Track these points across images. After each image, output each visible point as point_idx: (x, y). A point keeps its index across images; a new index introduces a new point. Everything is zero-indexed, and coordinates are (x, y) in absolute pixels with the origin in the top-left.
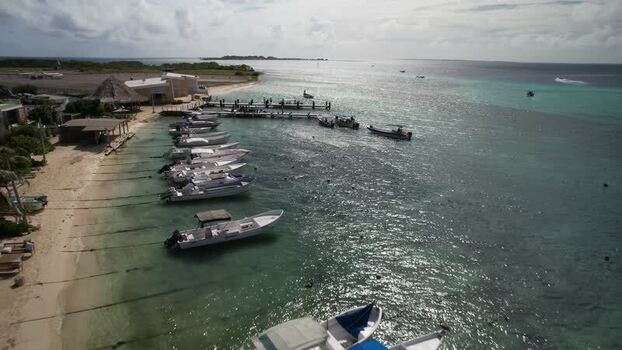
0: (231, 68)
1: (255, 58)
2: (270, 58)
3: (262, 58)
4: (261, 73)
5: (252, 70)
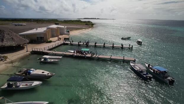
0: (85, 22)
1: (93, 19)
2: (98, 19)
3: (95, 19)
4: (95, 24)
5: (92, 23)
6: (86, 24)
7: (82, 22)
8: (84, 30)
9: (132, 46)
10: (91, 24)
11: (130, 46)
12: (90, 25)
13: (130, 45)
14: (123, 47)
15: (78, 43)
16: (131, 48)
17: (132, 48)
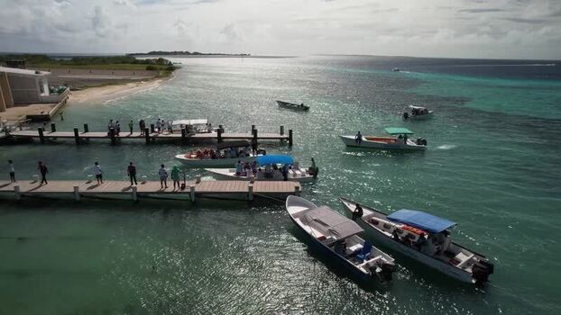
2: (196, 54)
5: (170, 64)
6: (149, 69)
7: (137, 62)
8: (131, 85)
9: (291, 131)
10: (166, 67)
11: (282, 133)
12: (161, 69)
13: (282, 127)
14: (255, 138)
15: (72, 134)
16: (287, 138)
17: (290, 139)
